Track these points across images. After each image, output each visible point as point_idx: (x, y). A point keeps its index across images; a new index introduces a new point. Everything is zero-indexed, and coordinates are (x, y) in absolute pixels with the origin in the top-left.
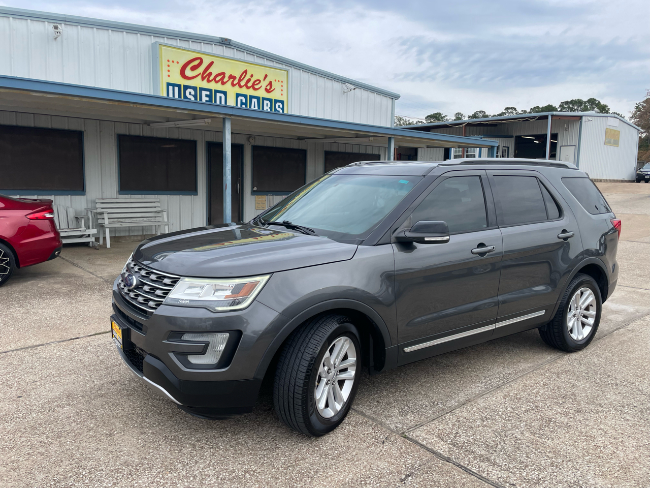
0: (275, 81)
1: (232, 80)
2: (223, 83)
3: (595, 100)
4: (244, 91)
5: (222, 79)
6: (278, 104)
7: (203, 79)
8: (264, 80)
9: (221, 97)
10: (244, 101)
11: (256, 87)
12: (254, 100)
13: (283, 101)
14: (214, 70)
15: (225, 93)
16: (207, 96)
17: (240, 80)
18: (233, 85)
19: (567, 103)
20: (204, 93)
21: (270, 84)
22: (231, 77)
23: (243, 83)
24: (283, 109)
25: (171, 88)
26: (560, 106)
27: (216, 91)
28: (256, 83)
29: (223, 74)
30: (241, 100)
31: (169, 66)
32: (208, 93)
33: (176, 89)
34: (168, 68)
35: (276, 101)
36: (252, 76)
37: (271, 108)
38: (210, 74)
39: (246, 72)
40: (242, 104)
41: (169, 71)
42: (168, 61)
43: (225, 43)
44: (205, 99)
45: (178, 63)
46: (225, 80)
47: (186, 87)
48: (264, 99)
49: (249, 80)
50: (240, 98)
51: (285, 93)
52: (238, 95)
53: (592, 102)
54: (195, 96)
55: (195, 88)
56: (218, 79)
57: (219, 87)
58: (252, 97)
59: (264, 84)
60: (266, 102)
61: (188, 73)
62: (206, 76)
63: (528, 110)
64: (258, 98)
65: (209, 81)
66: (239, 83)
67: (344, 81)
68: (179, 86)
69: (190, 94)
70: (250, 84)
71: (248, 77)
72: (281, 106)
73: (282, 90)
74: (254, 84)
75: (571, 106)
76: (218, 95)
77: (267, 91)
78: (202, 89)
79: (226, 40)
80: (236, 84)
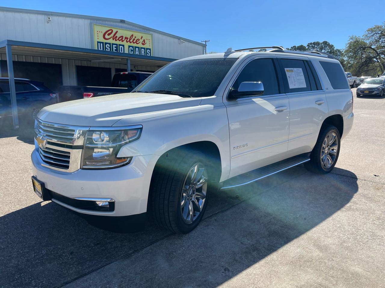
0: (146, 39)
1: (126, 39)
2: (123, 41)
3: (327, 42)
4: (132, 44)
5: (122, 39)
6: (148, 50)
7: (113, 39)
8: (141, 39)
9: (121, 48)
10: (132, 49)
11: (138, 42)
12: (137, 49)
13: (150, 49)
14: (118, 35)
15: (123, 46)
16: (115, 47)
17: (130, 39)
18: (127, 42)
19: (311, 44)
20: (114, 46)
21: (144, 41)
22: (126, 38)
23: (131, 41)
24: (150, 53)
25: (99, 44)
26: (308, 45)
27: (120, 45)
28: (138, 40)
29: (122, 37)
30: (131, 49)
31: (98, 34)
32: (116, 46)
33: (102, 44)
34: (98, 35)
35: (147, 49)
36: (135, 37)
37: (145, 52)
38: (116, 37)
39: (132, 35)
40: (131, 51)
41: (98, 36)
42: (98, 32)
43: (122, 21)
44: (114, 49)
45: (102, 32)
46: (123, 40)
47: (106, 43)
48: (141, 48)
49: (134, 39)
50: (130, 48)
51: (151, 45)
52: (129, 46)
53: (325, 43)
54: (110, 48)
55: (110, 44)
56: (120, 39)
57: (121, 43)
58: (136, 47)
59: (141, 41)
60: (142, 49)
61: (107, 37)
62: (115, 38)
63: (290, 48)
64: (138, 48)
65: (116, 40)
66: (129, 41)
67: (179, 38)
68: (103, 43)
69: (108, 46)
70: (135, 41)
71: (134, 38)
72: (149, 52)
73: (150, 44)
74: (136, 41)
75: (313, 46)
76: (121, 47)
77: (143, 44)
78: (113, 44)
79: (123, 20)
80: (128, 42)
